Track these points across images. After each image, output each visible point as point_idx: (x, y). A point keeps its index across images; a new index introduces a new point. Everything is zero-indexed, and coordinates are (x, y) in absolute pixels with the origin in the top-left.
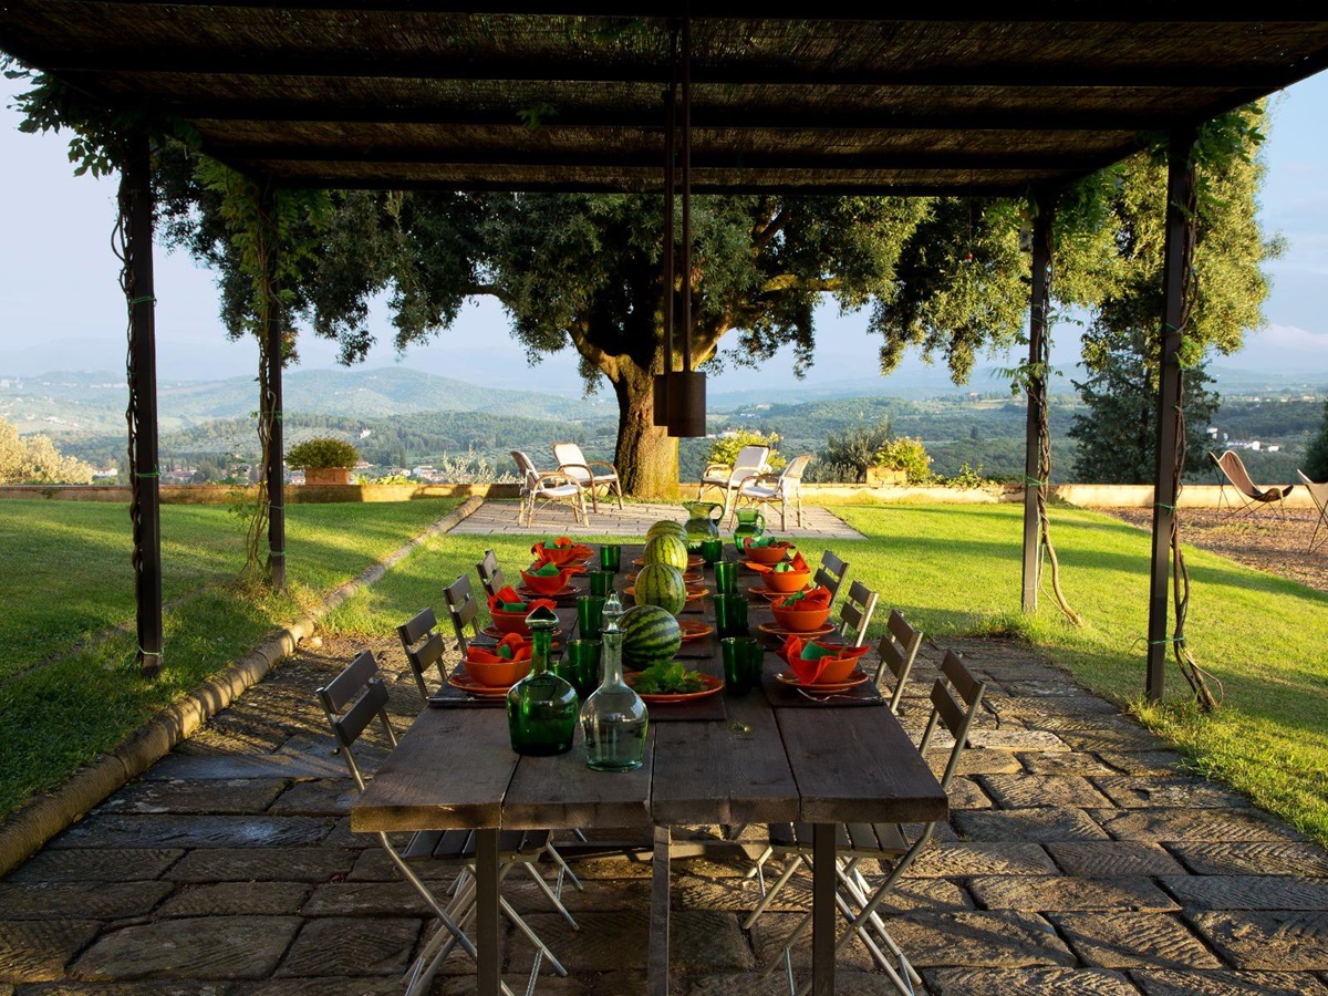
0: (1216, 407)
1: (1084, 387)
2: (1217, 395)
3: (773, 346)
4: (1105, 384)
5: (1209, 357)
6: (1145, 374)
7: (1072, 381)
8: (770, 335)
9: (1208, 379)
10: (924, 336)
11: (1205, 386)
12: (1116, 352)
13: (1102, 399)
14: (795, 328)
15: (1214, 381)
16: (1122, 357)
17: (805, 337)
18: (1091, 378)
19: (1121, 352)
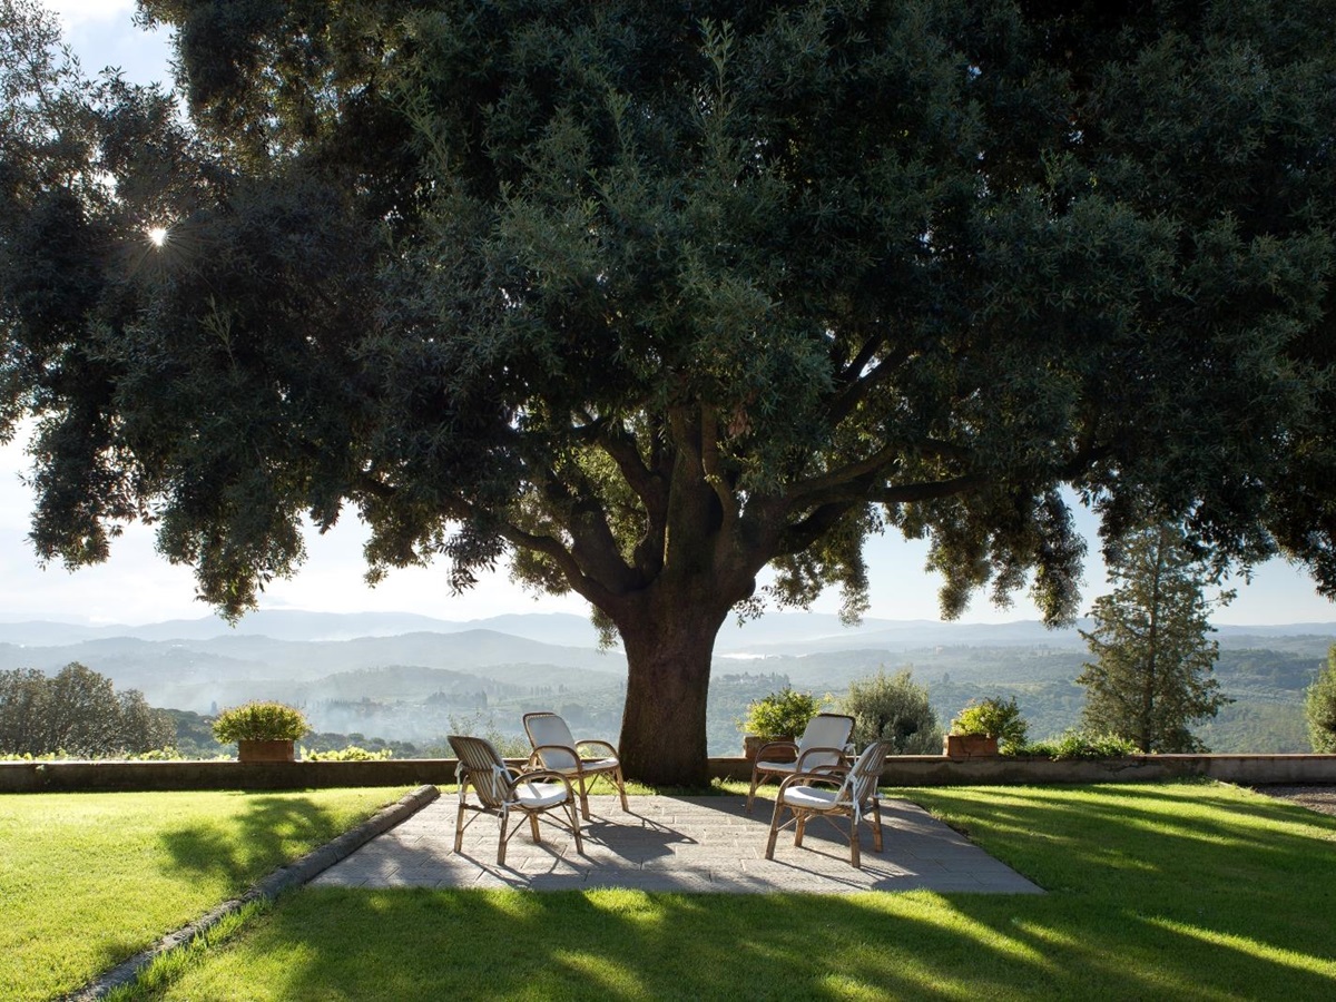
0: (1216, 655)
1: (1091, 637)
2: (1217, 643)
3: (818, 587)
4: (1113, 634)
5: (1211, 608)
6: (1150, 623)
7: (1080, 631)
8: (812, 575)
9: (1210, 628)
10: (996, 572)
11: (1207, 635)
12: (1121, 603)
13: (1109, 648)
14: (840, 566)
15: (1215, 630)
16: (1127, 608)
17: (855, 578)
18: (1099, 629)
19: (1126, 604)
